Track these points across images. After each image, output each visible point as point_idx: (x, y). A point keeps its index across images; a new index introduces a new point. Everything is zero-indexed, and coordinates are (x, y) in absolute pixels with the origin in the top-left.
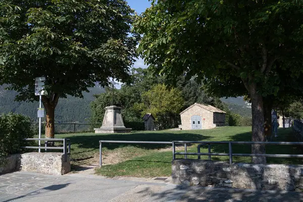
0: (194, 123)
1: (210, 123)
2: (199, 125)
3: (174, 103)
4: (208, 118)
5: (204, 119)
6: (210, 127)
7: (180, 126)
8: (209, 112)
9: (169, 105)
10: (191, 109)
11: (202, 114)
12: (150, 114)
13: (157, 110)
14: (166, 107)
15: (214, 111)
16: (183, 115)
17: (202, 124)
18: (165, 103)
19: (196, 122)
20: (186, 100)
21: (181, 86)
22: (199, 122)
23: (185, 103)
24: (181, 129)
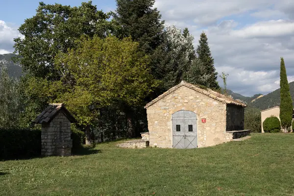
0: (178, 128)
1: (218, 130)
2: (191, 133)
3: (133, 81)
4: (212, 119)
5: (204, 121)
6: (217, 139)
7: (145, 136)
8: (216, 103)
9: (121, 86)
10: (171, 96)
11: (199, 107)
12: (60, 105)
13: (89, 96)
14: (112, 90)
15: (229, 102)
16: (153, 111)
17: (199, 132)
18: (110, 79)
19: (184, 127)
20: (160, 77)
21: (148, 46)
22: (191, 128)
23: (156, 83)
24: (148, 143)
